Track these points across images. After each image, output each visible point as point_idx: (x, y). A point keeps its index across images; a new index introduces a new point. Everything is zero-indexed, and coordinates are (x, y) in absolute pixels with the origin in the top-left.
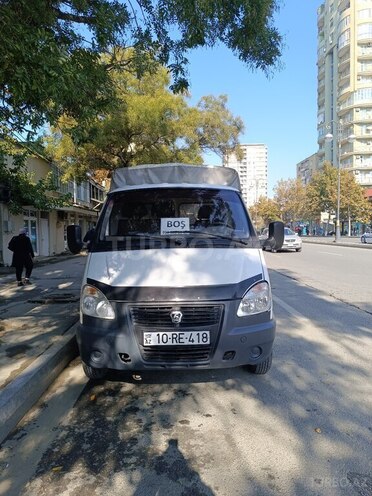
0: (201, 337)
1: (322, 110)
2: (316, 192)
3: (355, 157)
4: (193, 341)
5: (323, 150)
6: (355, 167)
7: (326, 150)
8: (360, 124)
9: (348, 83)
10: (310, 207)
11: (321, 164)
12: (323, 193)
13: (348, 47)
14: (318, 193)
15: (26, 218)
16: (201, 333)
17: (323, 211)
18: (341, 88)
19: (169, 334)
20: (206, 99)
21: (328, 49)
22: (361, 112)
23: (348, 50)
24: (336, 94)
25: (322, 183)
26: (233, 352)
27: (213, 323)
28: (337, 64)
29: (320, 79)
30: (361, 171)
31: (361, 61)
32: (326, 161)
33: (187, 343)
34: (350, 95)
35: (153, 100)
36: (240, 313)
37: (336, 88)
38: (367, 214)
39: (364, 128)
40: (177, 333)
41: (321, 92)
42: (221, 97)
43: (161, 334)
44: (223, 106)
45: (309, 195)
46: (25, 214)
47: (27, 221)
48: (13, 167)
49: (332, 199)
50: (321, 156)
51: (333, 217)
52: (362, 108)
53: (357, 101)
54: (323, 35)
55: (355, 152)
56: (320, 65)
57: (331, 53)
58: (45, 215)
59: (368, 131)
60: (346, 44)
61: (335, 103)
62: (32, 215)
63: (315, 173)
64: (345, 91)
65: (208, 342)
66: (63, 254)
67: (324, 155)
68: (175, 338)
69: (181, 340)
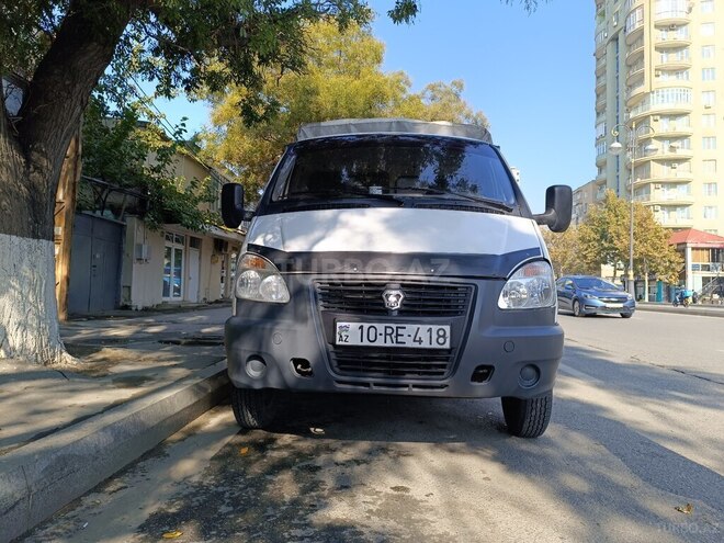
0: (434, 336)
1: (603, 118)
2: (593, 235)
3: (652, 186)
4: (420, 341)
5: (604, 175)
6: (652, 201)
7: (608, 174)
8: (660, 138)
9: (641, 80)
10: (585, 257)
11: (601, 196)
12: (604, 236)
13: (641, 32)
14: (597, 237)
15: (168, 244)
16: (435, 328)
17: (605, 263)
18: (631, 87)
19: (381, 327)
20: (433, 88)
21: (612, 34)
22: (661, 121)
23: (640, 35)
24: (623, 96)
25: (602, 221)
26: (490, 368)
27: (456, 313)
28: (624, 54)
29: (600, 74)
30: (663, 206)
31: (660, 49)
32: (610, 191)
33: (410, 344)
34: (644, 98)
35: (357, 82)
36: (503, 303)
37: (623, 87)
38: (673, 270)
39: (666, 145)
40: (394, 326)
41: (600, 93)
42: (454, 84)
43: (366, 326)
44: (457, 95)
45: (582, 239)
46: (167, 238)
47: (170, 249)
48: (156, 164)
49: (619, 245)
50: (601, 184)
51: (619, 273)
52: (662, 116)
53: (656, 105)
54: (603, 14)
55: (653, 179)
56: (599, 56)
57: (615, 39)
58: (195, 243)
59: (672, 149)
60: (637, 26)
61: (622, 108)
62: (177, 241)
63: (592, 207)
64: (638, 90)
65: (447, 346)
66: (217, 302)
67: (605, 182)
68: (390, 335)
69: (400, 339)
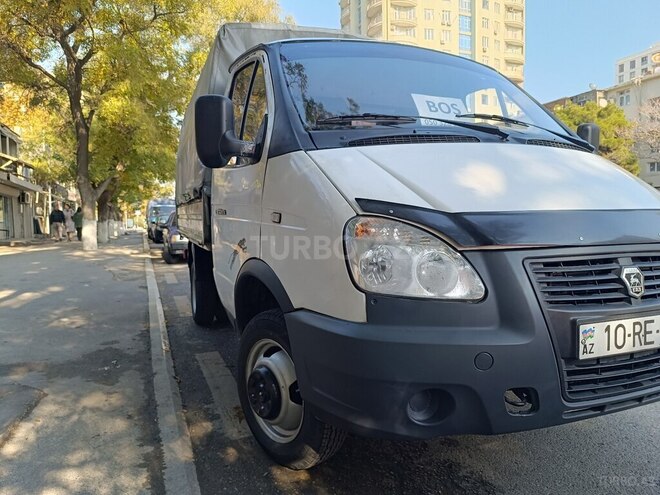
40: (642, 320)
68: (638, 334)
69: (649, 338)
